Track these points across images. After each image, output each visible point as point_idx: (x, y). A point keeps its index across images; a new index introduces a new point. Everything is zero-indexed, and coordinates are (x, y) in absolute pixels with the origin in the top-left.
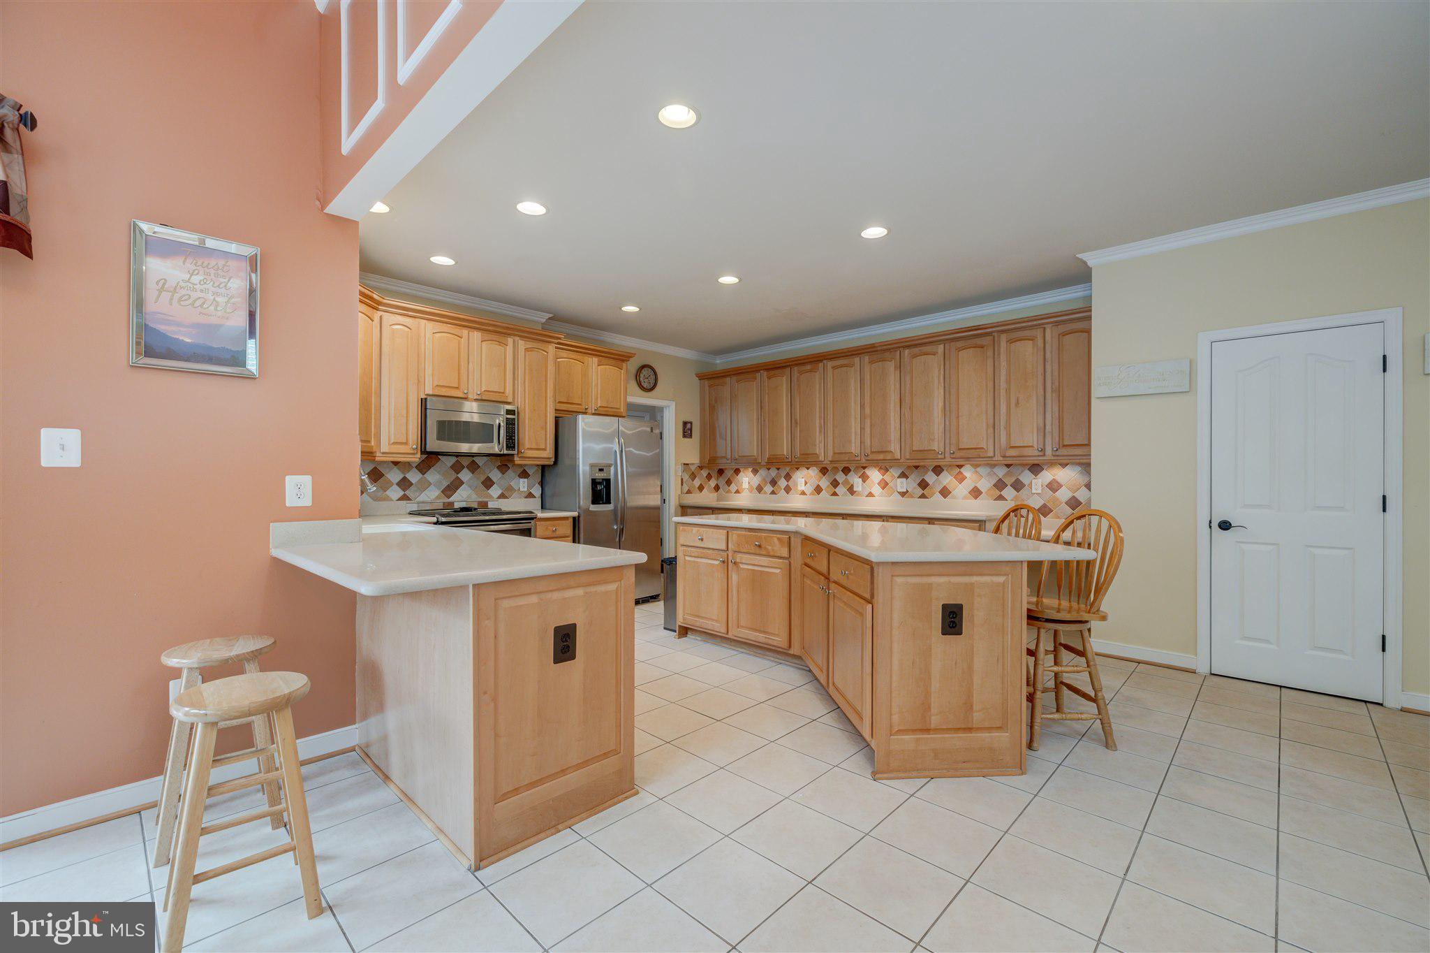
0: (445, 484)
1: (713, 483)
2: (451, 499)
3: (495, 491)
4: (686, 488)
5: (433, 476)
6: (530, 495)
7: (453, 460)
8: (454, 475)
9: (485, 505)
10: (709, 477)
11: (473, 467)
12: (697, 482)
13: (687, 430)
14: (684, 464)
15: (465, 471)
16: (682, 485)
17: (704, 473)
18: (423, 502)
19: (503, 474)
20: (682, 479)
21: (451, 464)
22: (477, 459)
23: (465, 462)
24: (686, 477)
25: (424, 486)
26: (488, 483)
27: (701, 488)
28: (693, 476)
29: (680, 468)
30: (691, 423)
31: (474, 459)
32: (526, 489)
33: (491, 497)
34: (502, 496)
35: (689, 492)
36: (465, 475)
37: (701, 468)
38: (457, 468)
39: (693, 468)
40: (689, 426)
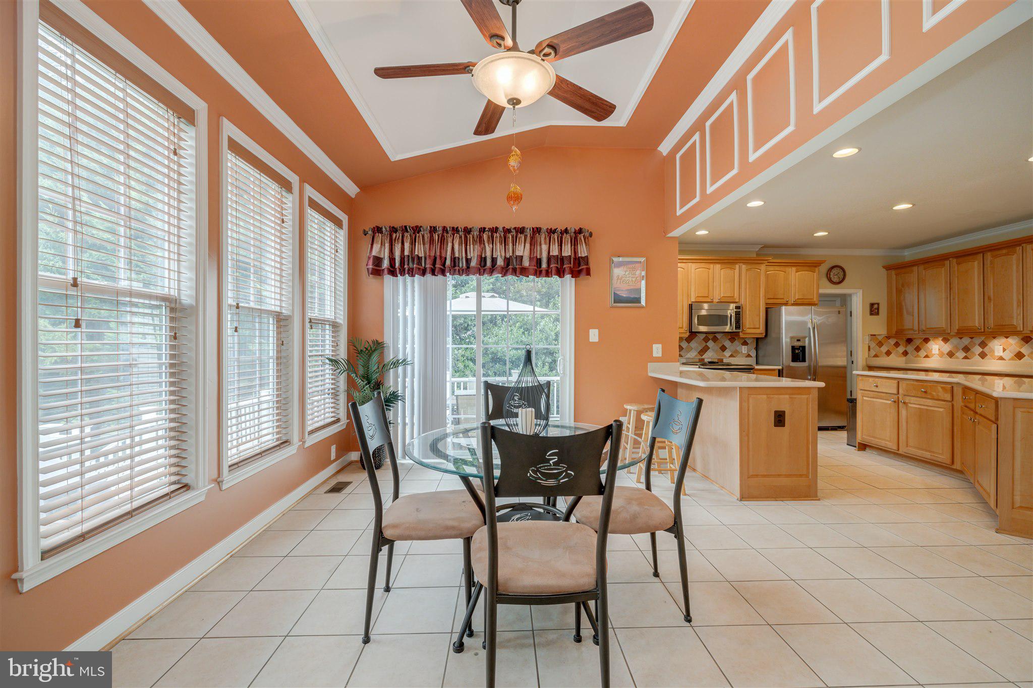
0: (700, 348)
1: (901, 349)
2: (703, 357)
3: (727, 353)
4: (873, 353)
5: (693, 344)
6: (749, 356)
7: (704, 336)
8: (704, 344)
9: (721, 360)
10: (897, 345)
11: (715, 339)
12: (884, 349)
13: (874, 310)
14: (871, 335)
15: (711, 340)
16: (869, 350)
17: (892, 341)
18: (689, 358)
19: (732, 343)
20: (869, 347)
21: (703, 338)
22: (717, 335)
23: (711, 336)
24: (873, 345)
25: (690, 349)
26: (723, 348)
27: (888, 353)
28: (880, 344)
29: (867, 338)
30: (878, 304)
31: (716, 335)
32: (746, 352)
33: (725, 356)
34: (731, 356)
35: (876, 356)
36: (710, 344)
37: (888, 337)
38: (706, 340)
39: (880, 338)
40: (876, 306)
